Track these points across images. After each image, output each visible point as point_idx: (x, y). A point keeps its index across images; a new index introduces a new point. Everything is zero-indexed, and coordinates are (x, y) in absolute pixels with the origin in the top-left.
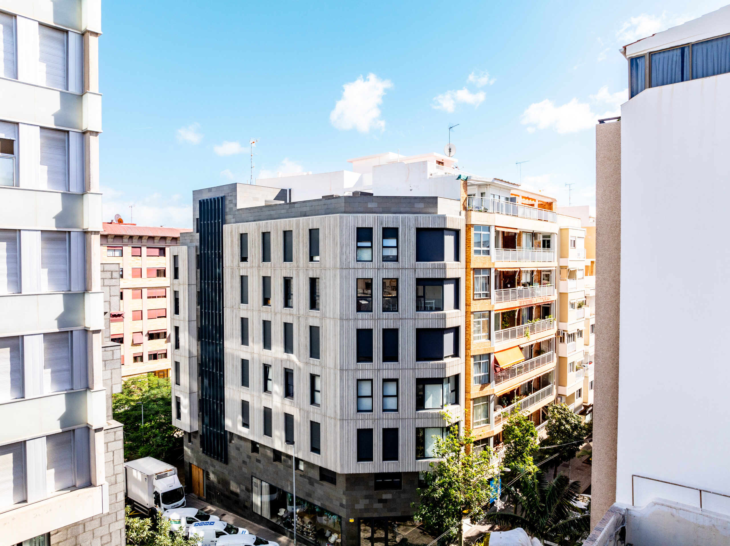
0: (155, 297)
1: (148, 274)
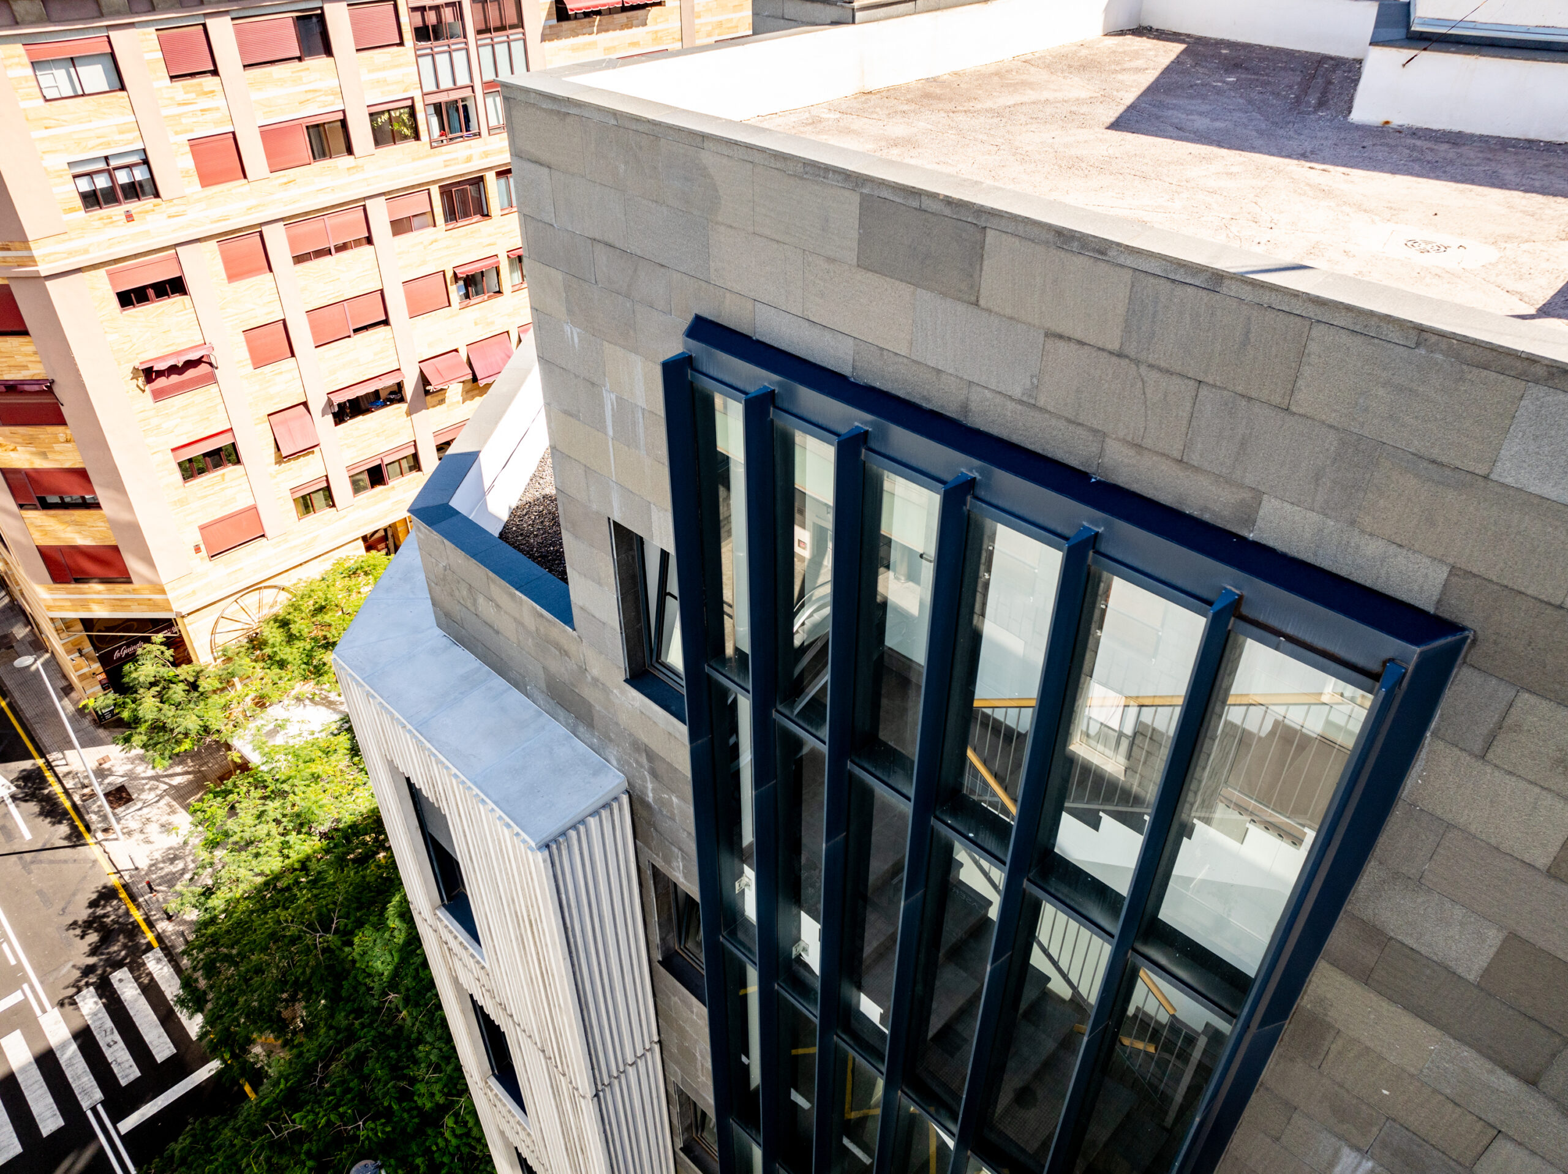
0: (329, 252)
1: (270, 154)
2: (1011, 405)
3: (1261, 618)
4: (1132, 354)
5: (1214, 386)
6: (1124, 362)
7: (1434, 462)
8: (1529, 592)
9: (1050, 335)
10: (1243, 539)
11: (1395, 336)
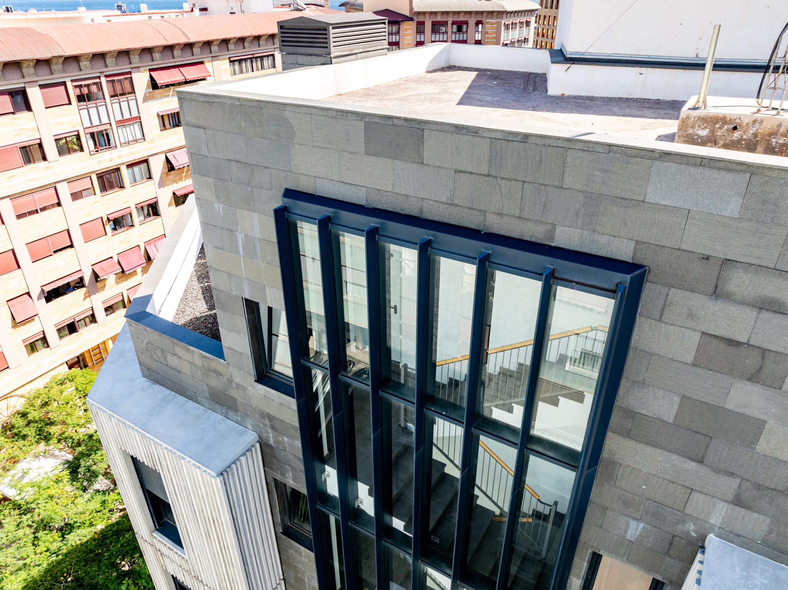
2: (442, 206)
3: (564, 277)
4: (494, 175)
5: (530, 182)
6: (491, 178)
7: (623, 198)
8: (667, 246)
9: (457, 171)
10: (550, 246)
11: (601, 150)
